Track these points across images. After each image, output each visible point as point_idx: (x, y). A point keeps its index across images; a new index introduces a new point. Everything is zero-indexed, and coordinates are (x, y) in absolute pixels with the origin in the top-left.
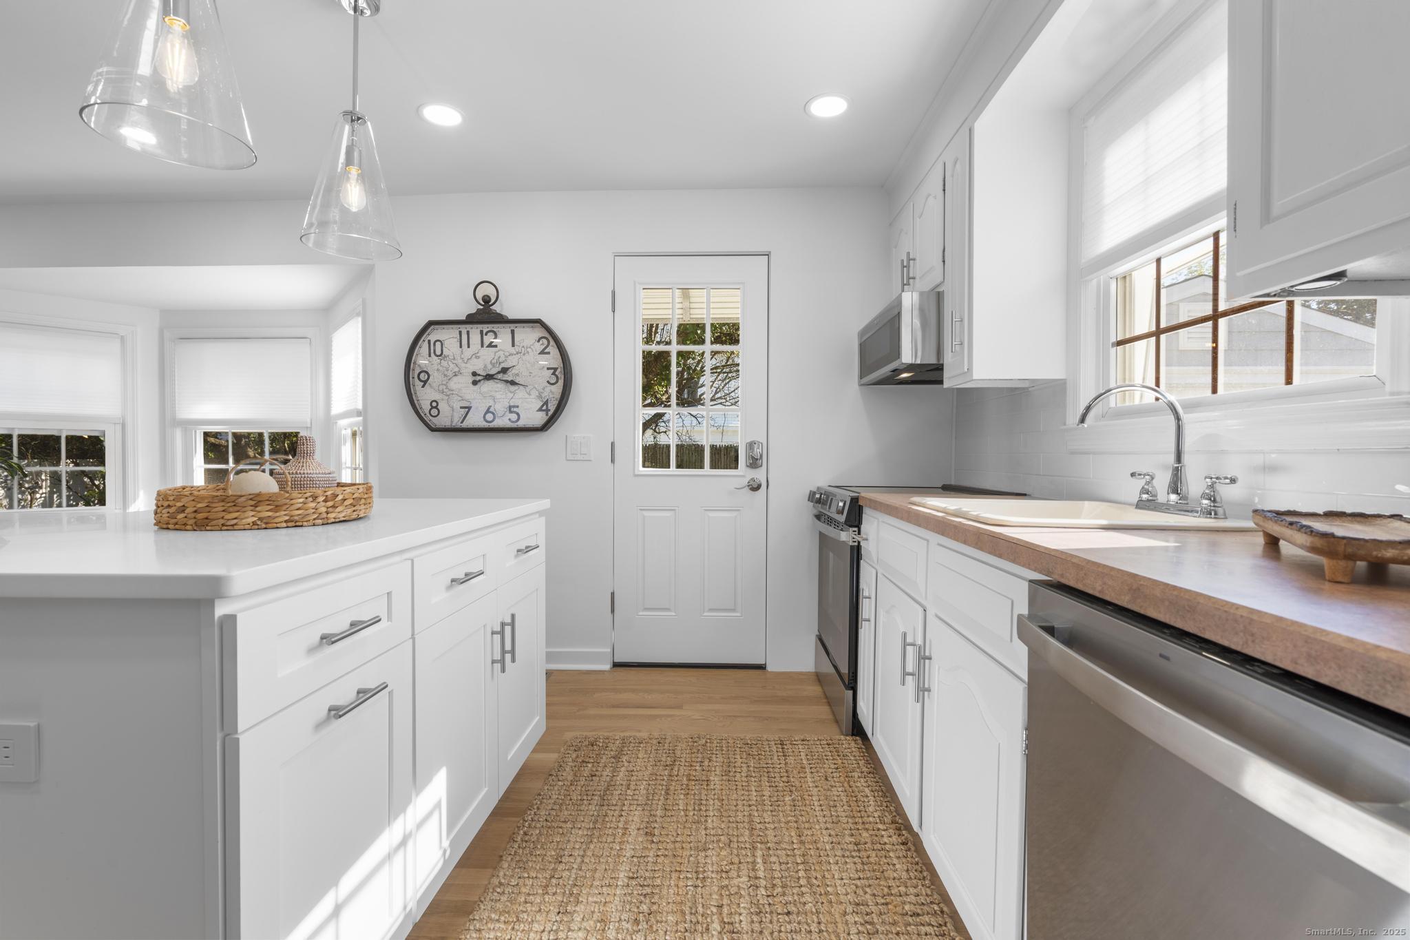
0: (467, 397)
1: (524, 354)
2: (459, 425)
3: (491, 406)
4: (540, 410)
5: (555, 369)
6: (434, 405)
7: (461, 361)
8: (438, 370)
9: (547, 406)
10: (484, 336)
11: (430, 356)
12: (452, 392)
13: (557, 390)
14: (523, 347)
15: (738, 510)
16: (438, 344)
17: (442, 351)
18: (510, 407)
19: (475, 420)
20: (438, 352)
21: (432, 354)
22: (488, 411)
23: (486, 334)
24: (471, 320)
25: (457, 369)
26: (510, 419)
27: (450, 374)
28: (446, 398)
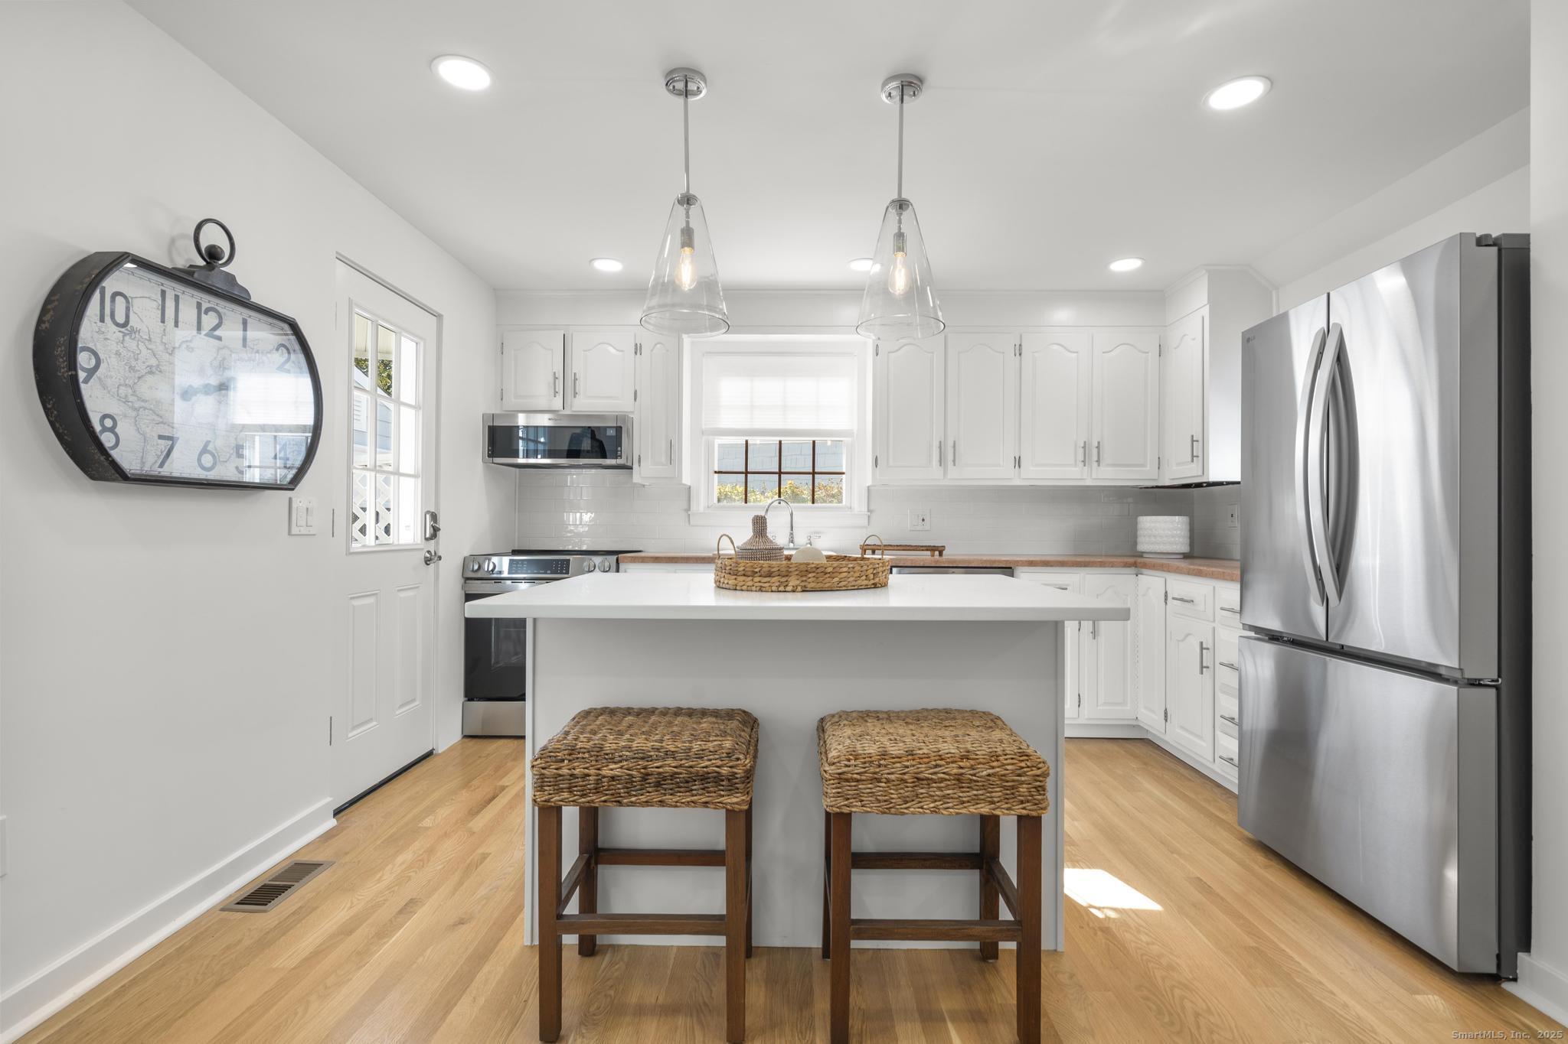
0: (171, 418)
1: (258, 364)
2: (155, 472)
3: (210, 441)
4: (277, 457)
5: (303, 399)
6: (107, 424)
7: (161, 348)
8: (118, 354)
9: (285, 452)
10: (203, 316)
11: (102, 320)
12: (143, 404)
14: (259, 351)
16: (121, 302)
17: (127, 317)
18: (238, 447)
19: (183, 464)
20: (120, 318)
21: (108, 319)
22: (204, 451)
23: (206, 313)
24: (183, 277)
25: (153, 362)
26: (237, 468)
27: (141, 367)
28: (134, 414)
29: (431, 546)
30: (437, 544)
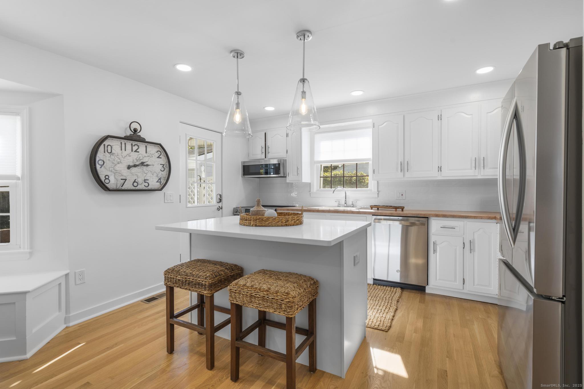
0: (125, 174)
1: (151, 157)
2: (120, 188)
3: (136, 179)
4: (157, 182)
5: (164, 165)
6: (107, 177)
7: (121, 157)
8: (109, 160)
9: (160, 180)
11: (105, 152)
12: (116, 172)
13: (165, 174)
14: (151, 154)
16: (109, 147)
17: (111, 150)
18: (145, 180)
19: (128, 185)
20: (109, 151)
21: (106, 152)
22: (135, 182)
23: (134, 146)
24: (126, 138)
25: (119, 161)
26: (145, 186)
27: (116, 162)
28: (114, 174)
29: (220, 205)
30: (222, 204)
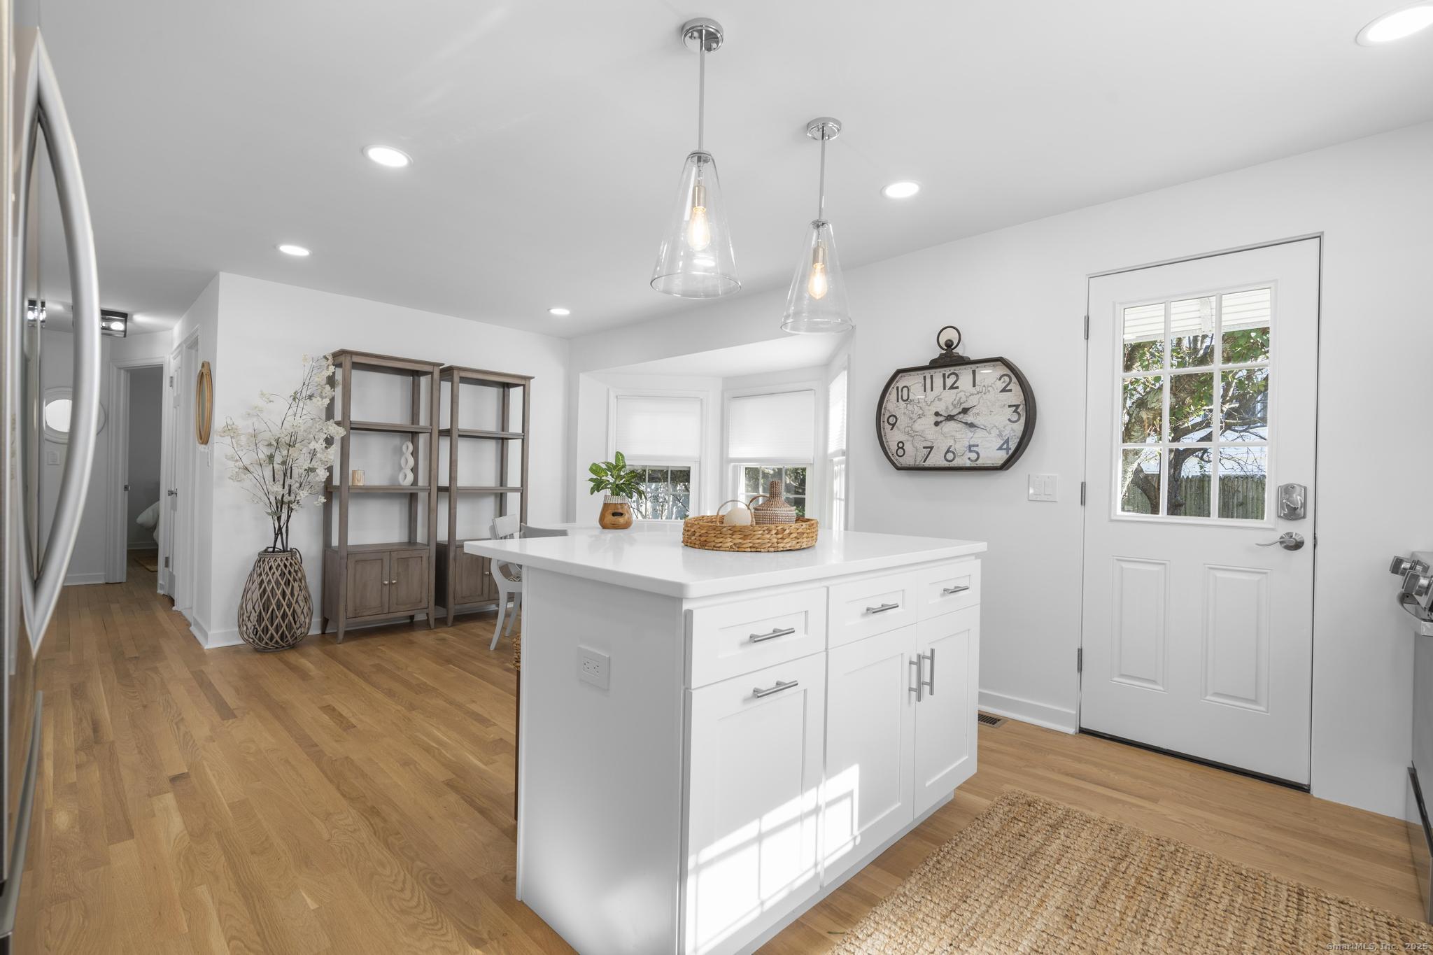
0: (930, 437)
1: (985, 394)
2: (922, 464)
3: (951, 446)
4: (1000, 448)
5: (1017, 406)
6: (901, 446)
7: (924, 404)
8: (904, 414)
9: (1008, 444)
10: (947, 379)
11: (898, 401)
12: (916, 433)
13: (1019, 427)
14: (984, 386)
15: (1265, 573)
16: (905, 389)
17: (908, 395)
18: (970, 446)
19: (936, 459)
20: (905, 398)
21: (900, 400)
22: (948, 451)
23: (948, 377)
24: (935, 364)
25: (921, 412)
26: (969, 459)
27: (915, 416)
28: (911, 439)
